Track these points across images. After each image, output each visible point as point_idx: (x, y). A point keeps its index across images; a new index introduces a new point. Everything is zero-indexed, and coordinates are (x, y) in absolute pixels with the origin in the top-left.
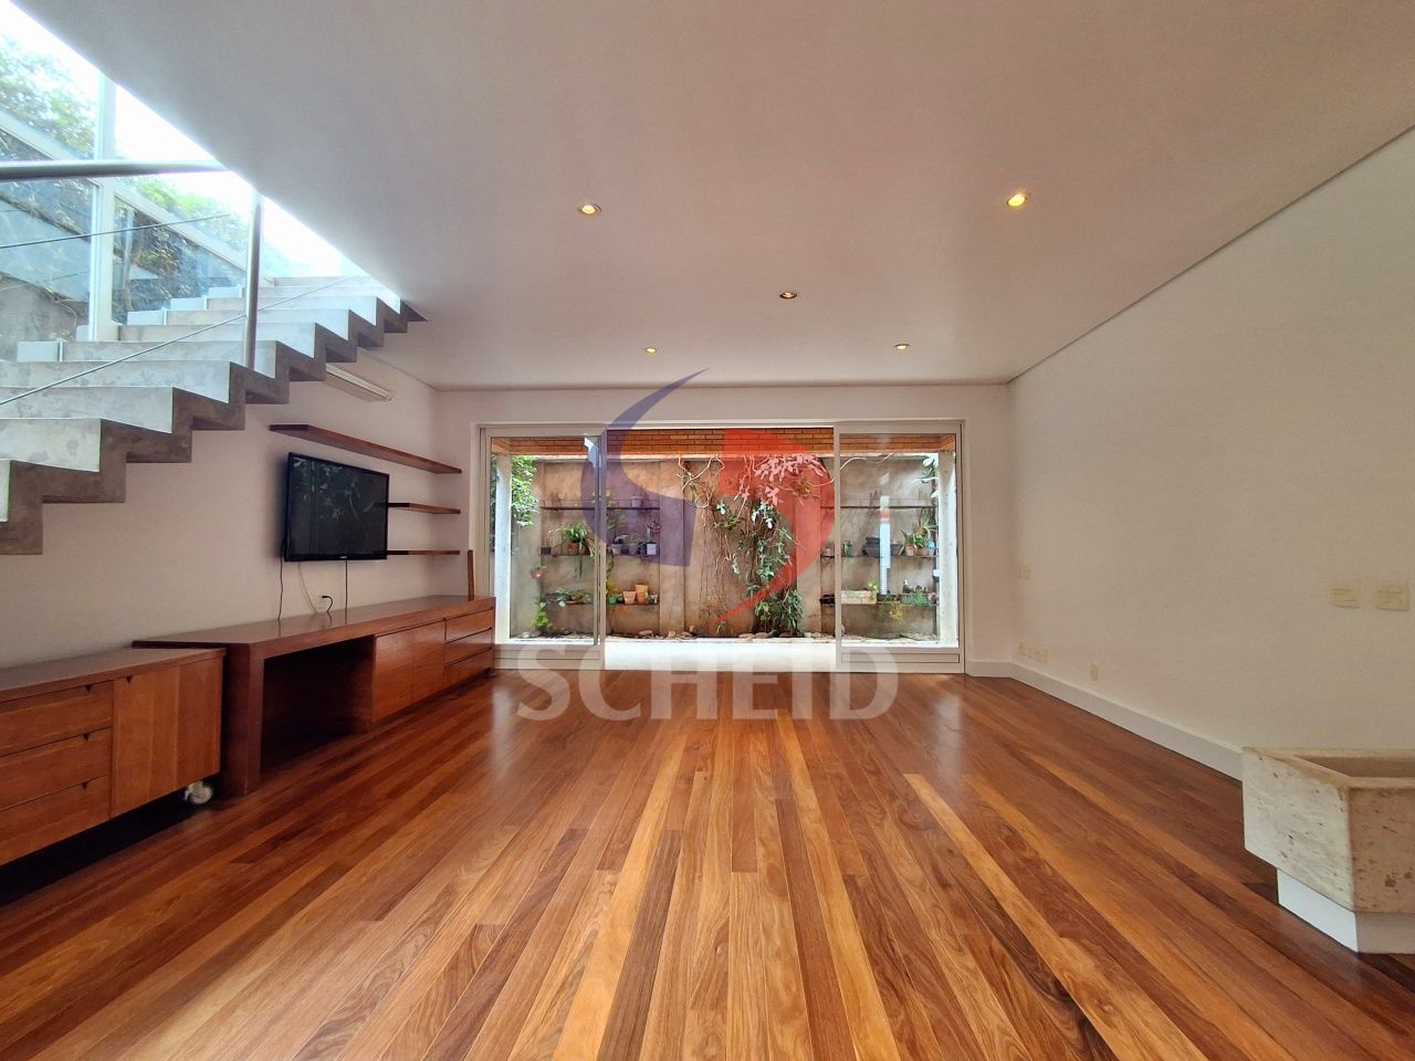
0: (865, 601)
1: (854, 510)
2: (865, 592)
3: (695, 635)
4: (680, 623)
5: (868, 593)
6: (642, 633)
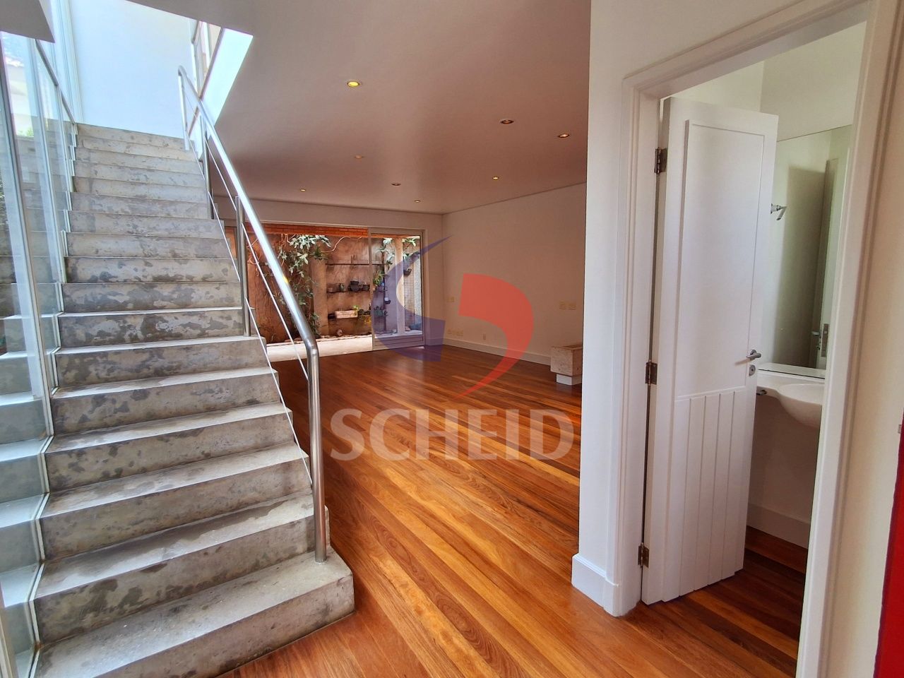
0: (352, 316)
2: (353, 311)
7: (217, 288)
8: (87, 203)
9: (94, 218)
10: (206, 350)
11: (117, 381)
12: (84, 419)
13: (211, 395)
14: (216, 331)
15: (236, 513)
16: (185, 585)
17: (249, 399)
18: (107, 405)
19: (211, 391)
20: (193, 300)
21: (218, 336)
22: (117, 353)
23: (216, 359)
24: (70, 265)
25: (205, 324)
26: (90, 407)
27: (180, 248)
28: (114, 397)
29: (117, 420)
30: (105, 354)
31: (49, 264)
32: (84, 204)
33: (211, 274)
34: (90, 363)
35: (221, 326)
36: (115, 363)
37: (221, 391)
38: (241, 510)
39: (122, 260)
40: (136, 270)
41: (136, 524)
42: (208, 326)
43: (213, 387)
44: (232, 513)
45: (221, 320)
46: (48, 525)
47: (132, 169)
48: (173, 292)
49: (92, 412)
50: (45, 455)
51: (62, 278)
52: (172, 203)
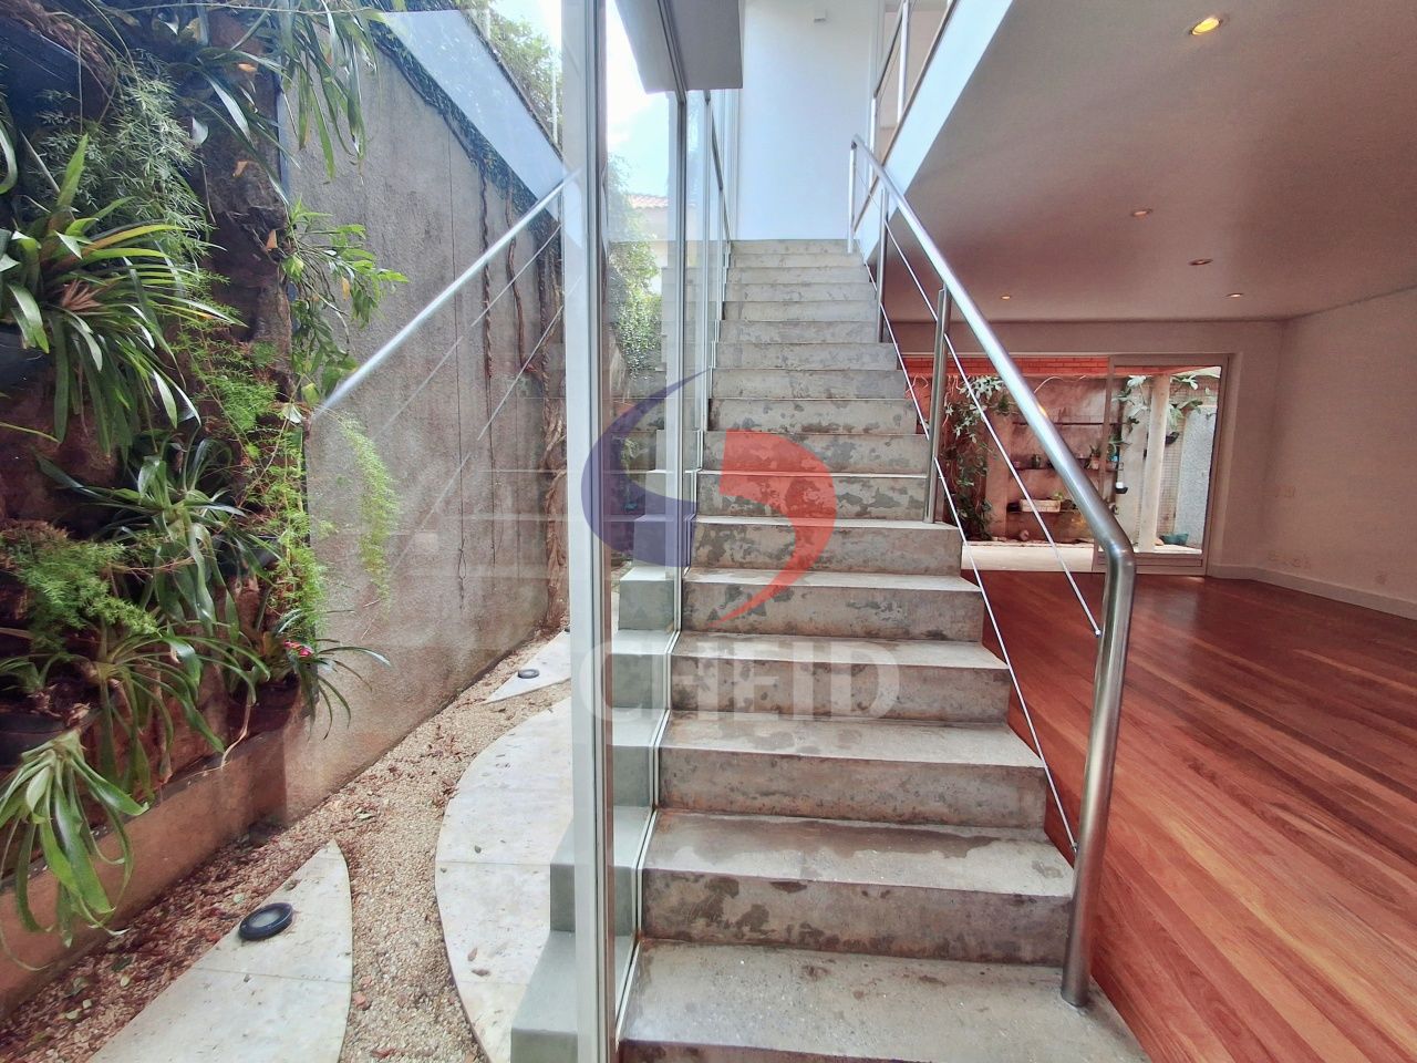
0: (1050, 510)
2: (1050, 501)
5: (1052, 503)
7: (887, 444)
8: (735, 331)
9: (741, 351)
10: (869, 538)
11: (753, 568)
12: (713, 616)
13: (874, 611)
14: (882, 510)
15: (909, 831)
16: (828, 933)
17: (930, 629)
18: (742, 600)
19: (876, 606)
20: (852, 461)
21: (884, 518)
22: (758, 528)
23: (883, 554)
24: (714, 409)
25: (867, 497)
26: (722, 600)
27: (839, 386)
28: (750, 591)
29: (751, 624)
30: (743, 528)
31: (694, 408)
32: (732, 333)
33: (877, 423)
34: (728, 538)
35: (890, 503)
36: (752, 542)
37: (890, 608)
38: (916, 828)
39: (768, 403)
40: (783, 416)
41: (766, 794)
42: (871, 501)
43: (879, 599)
44: (901, 827)
45: (890, 494)
46: (667, 760)
47: (784, 285)
48: (827, 448)
49: (723, 607)
50: (672, 657)
51: (704, 425)
52: (830, 324)
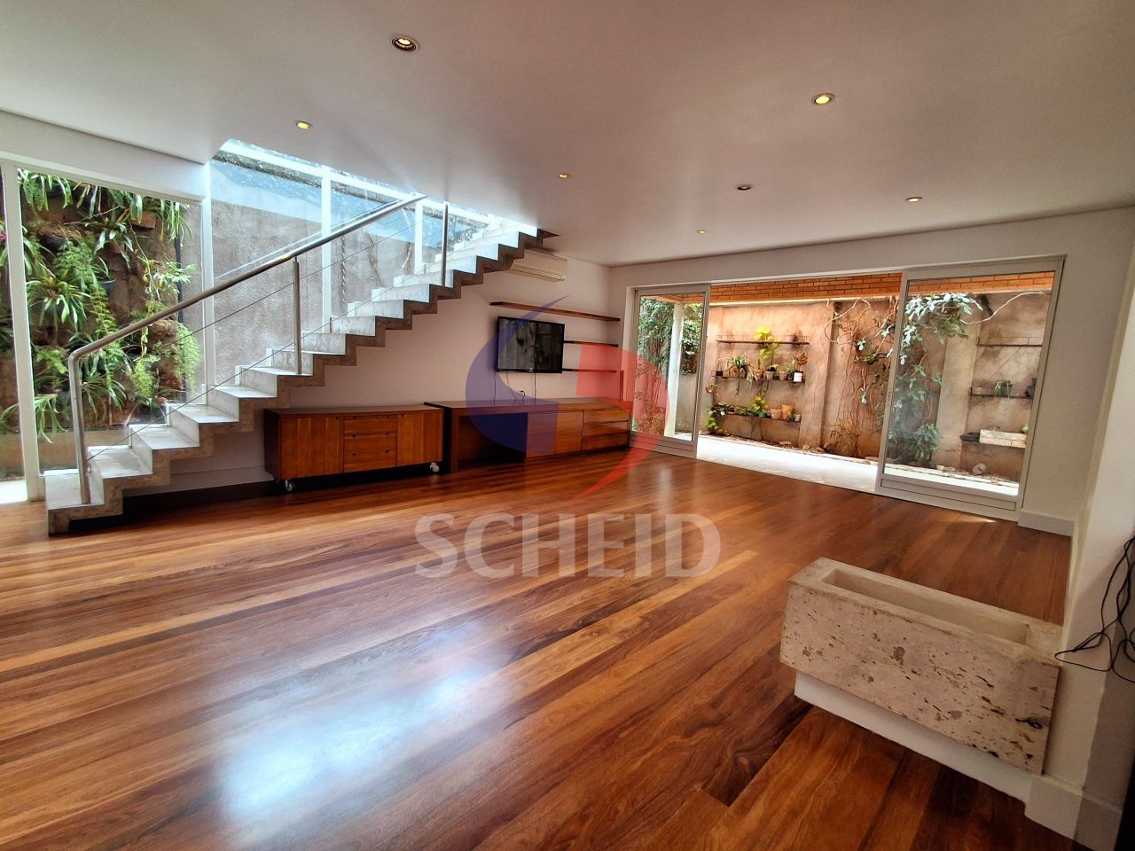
0: (1016, 444)
1: (1022, 349)
2: (1020, 435)
3: (827, 451)
4: (817, 440)
6: (781, 443)
